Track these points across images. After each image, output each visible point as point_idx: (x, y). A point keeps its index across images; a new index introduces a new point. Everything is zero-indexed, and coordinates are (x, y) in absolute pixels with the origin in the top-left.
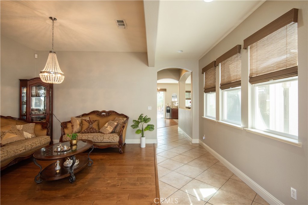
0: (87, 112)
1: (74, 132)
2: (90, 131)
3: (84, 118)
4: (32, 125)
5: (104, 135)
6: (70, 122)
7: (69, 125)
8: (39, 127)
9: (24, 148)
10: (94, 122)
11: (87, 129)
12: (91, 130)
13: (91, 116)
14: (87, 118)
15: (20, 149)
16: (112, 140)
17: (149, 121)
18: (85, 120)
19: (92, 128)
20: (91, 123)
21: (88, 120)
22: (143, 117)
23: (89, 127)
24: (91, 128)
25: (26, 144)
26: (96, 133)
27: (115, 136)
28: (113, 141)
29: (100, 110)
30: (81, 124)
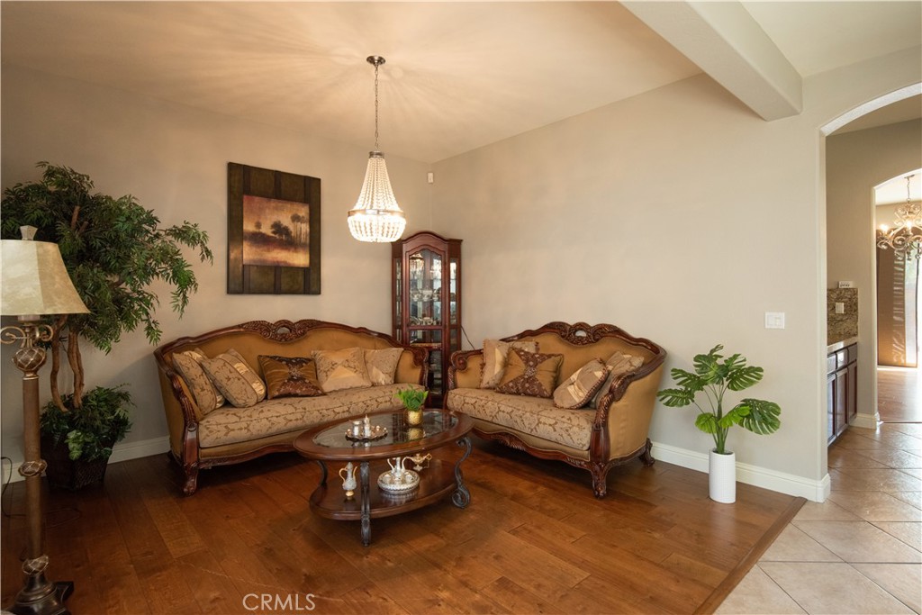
0: (535, 327)
1: (484, 384)
2: (523, 388)
3: (518, 345)
4: (395, 352)
5: (543, 413)
6: (479, 353)
7: (473, 363)
8: (408, 358)
9: (346, 408)
10: (544, 360)
11: (515, 381)
12: (527, 385)
13: (541, 339)
14: (529, 347)
15: (337, 410)
16: (565, 435)
17: (752, 383)
18: (518, 352)
19: (531, 380)
20: (531, 363)
21: (527, 353)
22: (720, 361)
23: (522, 377)
24: (527, 381)
25: (355, 399)
26: (542, 397)
27: (575, 422)
28: (566, 440)
29: (572, 322)
30: (506, 364)
